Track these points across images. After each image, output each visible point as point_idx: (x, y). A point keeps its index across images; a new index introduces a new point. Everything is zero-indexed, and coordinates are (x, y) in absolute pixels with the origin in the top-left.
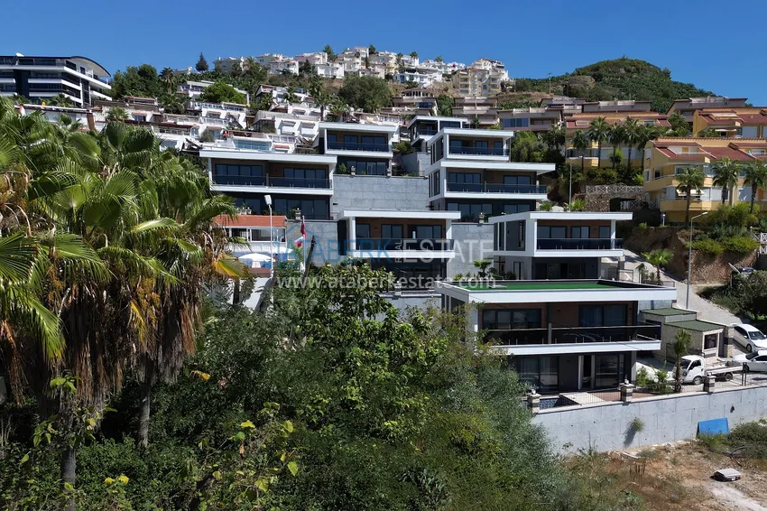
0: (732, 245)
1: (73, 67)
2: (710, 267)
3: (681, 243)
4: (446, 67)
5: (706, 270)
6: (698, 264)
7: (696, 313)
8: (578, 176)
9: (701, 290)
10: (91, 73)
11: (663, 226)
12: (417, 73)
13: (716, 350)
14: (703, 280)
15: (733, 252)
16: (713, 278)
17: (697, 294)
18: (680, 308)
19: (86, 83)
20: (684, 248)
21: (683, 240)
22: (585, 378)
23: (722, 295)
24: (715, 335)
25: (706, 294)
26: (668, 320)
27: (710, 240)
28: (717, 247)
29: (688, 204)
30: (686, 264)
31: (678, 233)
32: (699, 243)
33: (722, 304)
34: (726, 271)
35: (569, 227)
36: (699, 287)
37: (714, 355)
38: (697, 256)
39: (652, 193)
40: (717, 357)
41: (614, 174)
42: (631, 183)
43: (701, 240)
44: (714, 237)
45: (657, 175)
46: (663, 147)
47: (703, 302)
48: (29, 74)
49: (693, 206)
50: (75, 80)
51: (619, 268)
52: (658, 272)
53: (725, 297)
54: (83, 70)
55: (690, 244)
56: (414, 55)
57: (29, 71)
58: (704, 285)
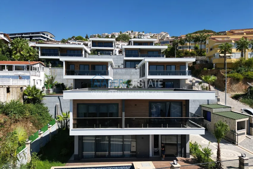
0: (248, 75)
1: (44, 34)
2: (237, 85)
3: (222, 75)
4: (151, 34)
5: (235, 86)
6: (231, 83)
7: (231, 107)
8: (181, 54)
9: (233, 96)
10: (49, 36)
11: (214, 69)
12: (142, 36)
13: (245, 131)
14: (234, 91)
15: (248, 78)
16: (239, 90)
17: (231, 97)
18: (222, 104)
19: (48, 39)
20: (224, 77)
21: (223, 74)
22: (156, 149)
23: (244, 98)
24: (244, 121)
25: (236, 97)
26: (214, 111)
27: (236, 73)
28: (240, 76)
29: (225, 60)
30: (225, 84)
31: (221, 71)
32: (231, 74)
33: (245, 103)
34: (246, 87)
35: (165, 66)
36: (232, 94)
37: (244, 134)
38: (231, 81)
39: (210, 57)
40: (246, 135)
41: (195, 53)
42: (201, 55)
43: (232, 73)
44: (238, 72)
45: (211, 49)
46: (214, 39)
47: (235, 102)
48: (33, 37)
49: (228, 61)
50: (45, 38)
51: (192, 85)
52: (209, 86)
53: (246, 99)
54: (47, 35)
55: (226, 75)
56: (143, 32)
57: (33, 36)
58: (234, 94)
